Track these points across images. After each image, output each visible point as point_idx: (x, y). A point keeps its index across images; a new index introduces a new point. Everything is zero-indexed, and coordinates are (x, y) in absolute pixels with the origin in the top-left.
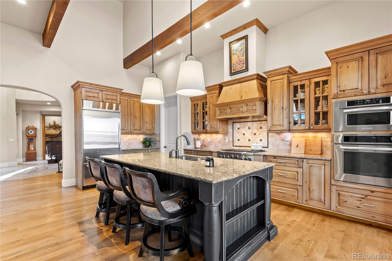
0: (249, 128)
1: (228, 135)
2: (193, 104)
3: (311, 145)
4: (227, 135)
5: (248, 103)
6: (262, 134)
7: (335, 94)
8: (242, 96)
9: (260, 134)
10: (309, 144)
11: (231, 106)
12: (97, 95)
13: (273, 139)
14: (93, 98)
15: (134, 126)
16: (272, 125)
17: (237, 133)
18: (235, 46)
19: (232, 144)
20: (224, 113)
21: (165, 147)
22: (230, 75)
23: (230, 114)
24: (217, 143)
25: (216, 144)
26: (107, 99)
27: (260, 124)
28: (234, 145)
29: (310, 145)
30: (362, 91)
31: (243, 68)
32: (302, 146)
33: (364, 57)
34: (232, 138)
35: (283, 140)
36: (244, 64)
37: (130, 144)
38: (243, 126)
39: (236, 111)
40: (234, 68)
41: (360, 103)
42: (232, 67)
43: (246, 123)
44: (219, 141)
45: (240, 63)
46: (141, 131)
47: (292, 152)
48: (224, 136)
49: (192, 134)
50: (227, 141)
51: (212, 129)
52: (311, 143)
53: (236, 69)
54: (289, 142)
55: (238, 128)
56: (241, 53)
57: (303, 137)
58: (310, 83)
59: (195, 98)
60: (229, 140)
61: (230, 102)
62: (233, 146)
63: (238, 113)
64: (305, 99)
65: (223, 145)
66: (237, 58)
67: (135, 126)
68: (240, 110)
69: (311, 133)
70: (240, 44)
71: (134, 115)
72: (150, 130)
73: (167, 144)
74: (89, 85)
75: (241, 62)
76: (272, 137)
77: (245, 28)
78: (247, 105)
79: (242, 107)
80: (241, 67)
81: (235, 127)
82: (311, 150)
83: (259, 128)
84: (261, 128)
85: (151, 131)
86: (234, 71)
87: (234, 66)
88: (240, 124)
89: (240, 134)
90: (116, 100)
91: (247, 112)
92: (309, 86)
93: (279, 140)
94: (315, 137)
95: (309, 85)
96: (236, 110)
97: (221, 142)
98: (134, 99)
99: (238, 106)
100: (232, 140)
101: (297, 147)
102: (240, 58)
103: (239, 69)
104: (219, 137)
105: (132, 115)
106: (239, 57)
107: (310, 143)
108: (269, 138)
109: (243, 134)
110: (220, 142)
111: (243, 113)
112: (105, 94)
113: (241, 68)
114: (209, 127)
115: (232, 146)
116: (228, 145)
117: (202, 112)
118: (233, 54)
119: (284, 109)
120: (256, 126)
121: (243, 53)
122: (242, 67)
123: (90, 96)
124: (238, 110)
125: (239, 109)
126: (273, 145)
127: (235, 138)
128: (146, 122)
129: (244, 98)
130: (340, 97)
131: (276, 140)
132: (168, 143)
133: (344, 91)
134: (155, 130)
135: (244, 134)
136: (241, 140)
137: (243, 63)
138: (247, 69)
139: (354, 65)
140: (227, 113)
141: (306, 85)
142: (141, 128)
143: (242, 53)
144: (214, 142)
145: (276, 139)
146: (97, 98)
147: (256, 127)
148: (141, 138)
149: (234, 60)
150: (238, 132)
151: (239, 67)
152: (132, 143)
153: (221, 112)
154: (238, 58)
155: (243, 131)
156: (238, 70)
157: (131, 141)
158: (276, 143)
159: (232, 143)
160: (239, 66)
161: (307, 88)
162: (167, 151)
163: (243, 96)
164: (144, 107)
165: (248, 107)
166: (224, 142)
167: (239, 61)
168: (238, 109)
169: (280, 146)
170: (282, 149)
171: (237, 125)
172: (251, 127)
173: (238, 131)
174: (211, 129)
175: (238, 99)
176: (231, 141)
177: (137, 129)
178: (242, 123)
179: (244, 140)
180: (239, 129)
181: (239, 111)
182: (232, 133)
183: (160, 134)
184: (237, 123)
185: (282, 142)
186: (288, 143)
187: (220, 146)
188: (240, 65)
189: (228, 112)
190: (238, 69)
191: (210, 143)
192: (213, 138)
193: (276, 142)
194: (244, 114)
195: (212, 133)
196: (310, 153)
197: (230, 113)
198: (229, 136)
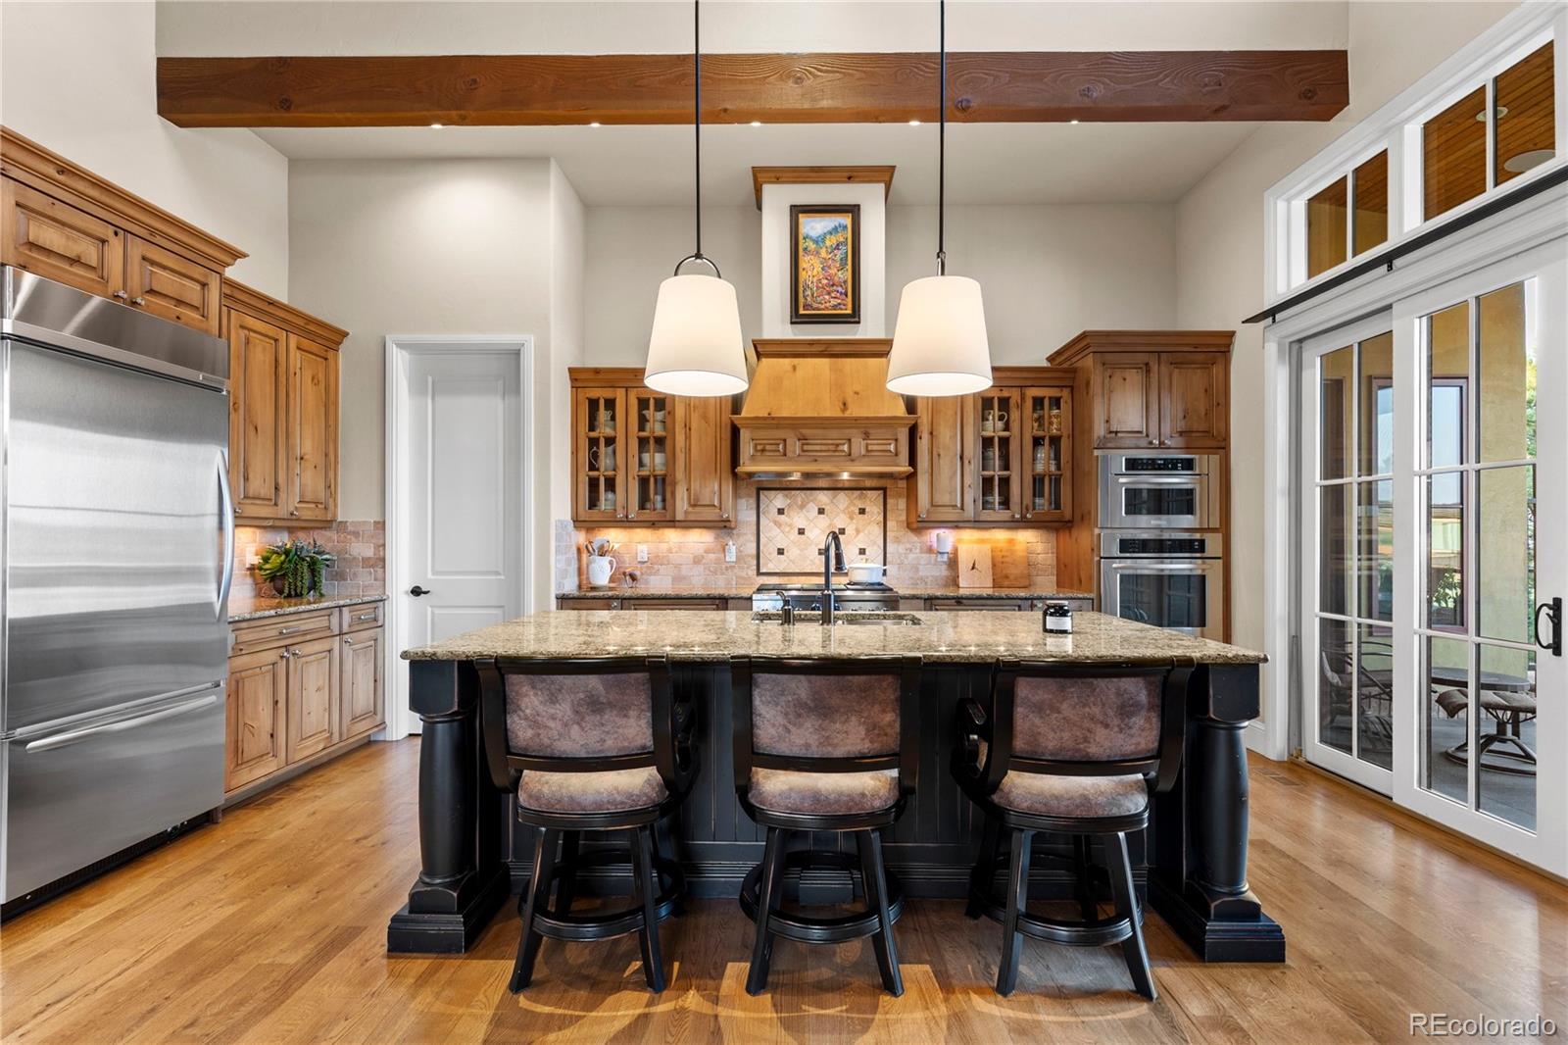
0: (821, 511)
1: (735, 532)
2: (581, 397)
3: (1007, 563)
4: (730, 535)
5: (870, 431)
6: (866, 532)
7: (1102, 437)
8: (845, 404)
9: (858, 531)
10: (1001, 560)
11: (807, 432)
12: (92, 250)
13: (901, 549)
14: (67, 265)
15: (246, 479)
16: (932, 505)
17: (776, 528)
18: (814, 226)
19: (755, 567)
20: (777, 454)
21: (416, 592)
22: (794, 320)
23: (801, 459)
24: (684, 567)
25: (678, 566)
26: (151, 290)
27: (860, 497)
28: (763, 570)
29: (1003, 563)
30: (1150, 439)
31: (841, 309)
32: (985, 565)
33: (1151, 364)
34: (755, 545)
35: (930, 550)
36: (846, 296)
38: (800, 503)
39: (825, 451)
40: (809, 299)
41: (1147, 464)
42: (801, 295)
43: (809, 492)
44: (695, 557)
45: (832, 289)
46: (276, 504)
47: (962, 583)
48: (717, 538)
49: (575, 527)
50: (731, 557)
51: (698, 509)
52: (1007, 556)
53: (815, 305)
54: (946, 556)
55: (779, 509)
56: (836, 255)
57: (982, 541)
58: (1023, 398)
59: (598, 373)
60: (741, 551)
61: (799, 415)
62: (759, 574)
63: (833, 459)
64: (1011, 439)
65: (715, 573)
66: (818, 268)
67: (251, 476)
68: (841, 448)
69: (1001, 530)
70: (833, 226)
71: (248, 410)
72: (316, 503)
73: (430, 576)
74: (52, 171)
75: (835, 288)
76: (897, 540)
77: (849, 178)
78: (867, 436)
79: (850, 440)
80: (834, 302)
81: (767, 506)
82: (1007, 577)
83: (857, 511)
84: (862, 511)
85: (323, 506)
86: (808, 310)
87: (809, 292)
88: (786, 496)
89: (789, 532)
90: (196, 308)
91: (866, 459)
92: (1021, 407)
93: (918, 551)
94: (1011, 541)
95: (1019, 401)
96: (824, 448)
97: (704, 561)
98: (251, 322)
99: (834, 433)
100: (754, 552)
101: (973, 568)
102: (833, 271)
103: (827, 308)
104: (698, 540)
105: (235, 410)
106: (829, 267)
107: (1003, 557)
108: (888, 544)
109: (799, 529)
110: (697, 561)
111: (852, 460)
112: (146, 259)
113: (835, 307)
114: (683, 499)
115: (755, 572)
116: (736, 571)
117: (638, 437)
118: (805, 249)
119: (966, 462)
120: (845, 506)
121: (841, 260)
122: (839, 304)
123: (49, 252)
124: (832, 448)
125: (837, 445)
126: (899, 568)
127: (765, 546)
128: (302, 458)
129: (854, 411)
130: (1109, 445)
131: (911, 550)
132: (433, 574)
133: (1116, 432)
134: (336, 506)
135: (801, 532)
136: (792, 552)
137: (841, 293)
138: (854, 317)
139: (1134, 377)
140: (789, 454)
141: (1012, 402)
142: (277, 489)
143: (838, 258)
144: (668, 561)
145: (908, 546)
146: (95, 275)
147: (848, 507)
149: (810, 273)
150: (778, 524)
151: (827, 304)
153: (763, 450)
154: (823, 269)
155: (798, 520)
156: (823, 309)
158: (910, 559)
159: (755, 562)
160: (827, 297)
161: (1015, 410)
162: (429, 609)
163: (850, 405)
164: (295, 374)
165: (869, 442)
166: (718, 561)
167: (826, 281)
168: (832, 444)
169: (921, 567)
170: (927, 578)
171: (779, 500)
172: (827, 508)
173: (778, 519)
174: (690, 509)
175: (831, 410)
176: (749, 556)
177: (262, 496)
178: (793, 492)
179: (802, 550)
180: (781, 511)
181: (835, 451)
182: (755, 528)
183: (381, 525)
184: (773, 492)
185: (928, 555)
186: (945, 558)
187: (699, 575)
188: (833, 295)
189: (794, 452)
190: (823, 307)
191: (647, 567)
192: (664, 547)
193: (911, 556)
194: (855, 463)
195: (690, 524)
196: (1006, 583)
197: (799, 455)
198: (741, 538)
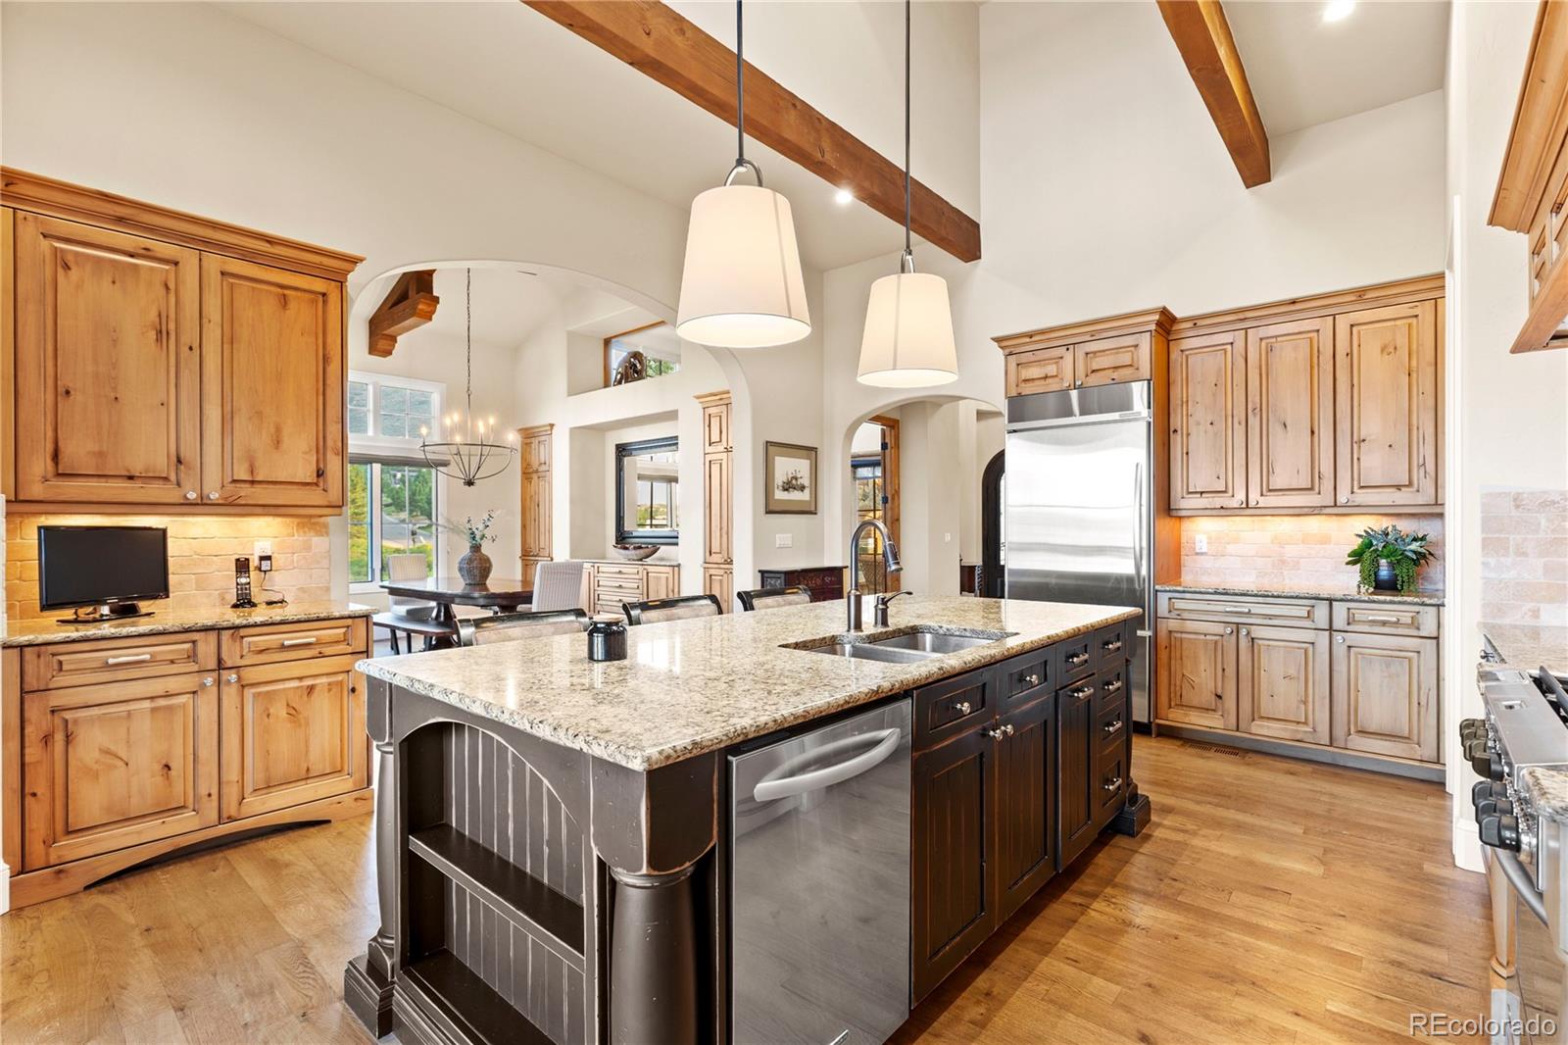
12: (1054, 366)
14: (1042, 382)
15: (1271, 473)
26: (1093, 371)
37: (1283, 562)
46: (1319, 492)
67: (1278, 470)
71: (1273, 410)
72: (1399, 487)
74: (1028, 340)
85: (1410, 490)
90: (1131, 365)
98: (1277, 329)
112: (1087, 354)
123: (1033, 379)
128: (1364, 441)
134: (1440, 487)
142: (1319, 477)
146: (1057, 380)
148: (1350, 532)
152: (1298, 562)
157: (1291, 551)
164: (1348, 355)
177: (1294, 487)
